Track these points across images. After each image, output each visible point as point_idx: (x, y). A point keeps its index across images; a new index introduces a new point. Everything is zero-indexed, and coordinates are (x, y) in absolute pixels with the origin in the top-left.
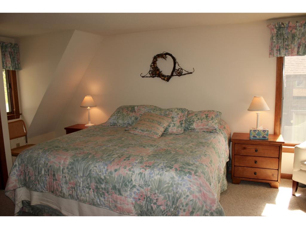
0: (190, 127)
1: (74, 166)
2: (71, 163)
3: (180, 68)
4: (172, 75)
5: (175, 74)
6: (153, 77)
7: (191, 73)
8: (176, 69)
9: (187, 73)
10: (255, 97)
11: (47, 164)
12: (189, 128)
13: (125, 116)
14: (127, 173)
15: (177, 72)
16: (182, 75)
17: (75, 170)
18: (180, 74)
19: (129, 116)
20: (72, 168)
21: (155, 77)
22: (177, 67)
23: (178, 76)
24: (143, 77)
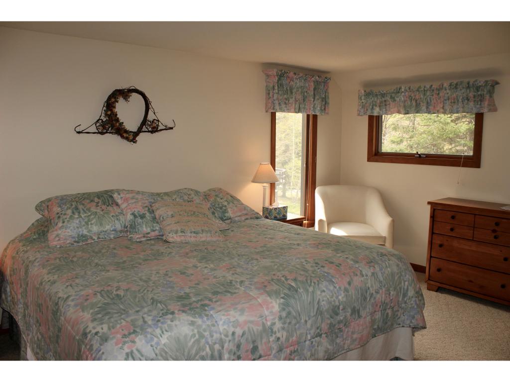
0: (225, 216)
1: (291, 310)
2: (283, 304)
3: (156, 119)
4: (140, 130)
5: (147, 130)
6: (102, 133)
7: (172, 128)
8: (148, 121)
9: (164, 128)
10: (261, 164)
11: (233, 334)
12: (225, 218)
13: (103, 216)
14: (362, 281)
15: (150, 126)
16: (157, 131)
17: (295, 314)
18: (155, 130)
19: (112, 214)
20: (289, 313)
21: (107, 132)
22: (151, 117)
23: (150, 133)
24: (79, 133)
